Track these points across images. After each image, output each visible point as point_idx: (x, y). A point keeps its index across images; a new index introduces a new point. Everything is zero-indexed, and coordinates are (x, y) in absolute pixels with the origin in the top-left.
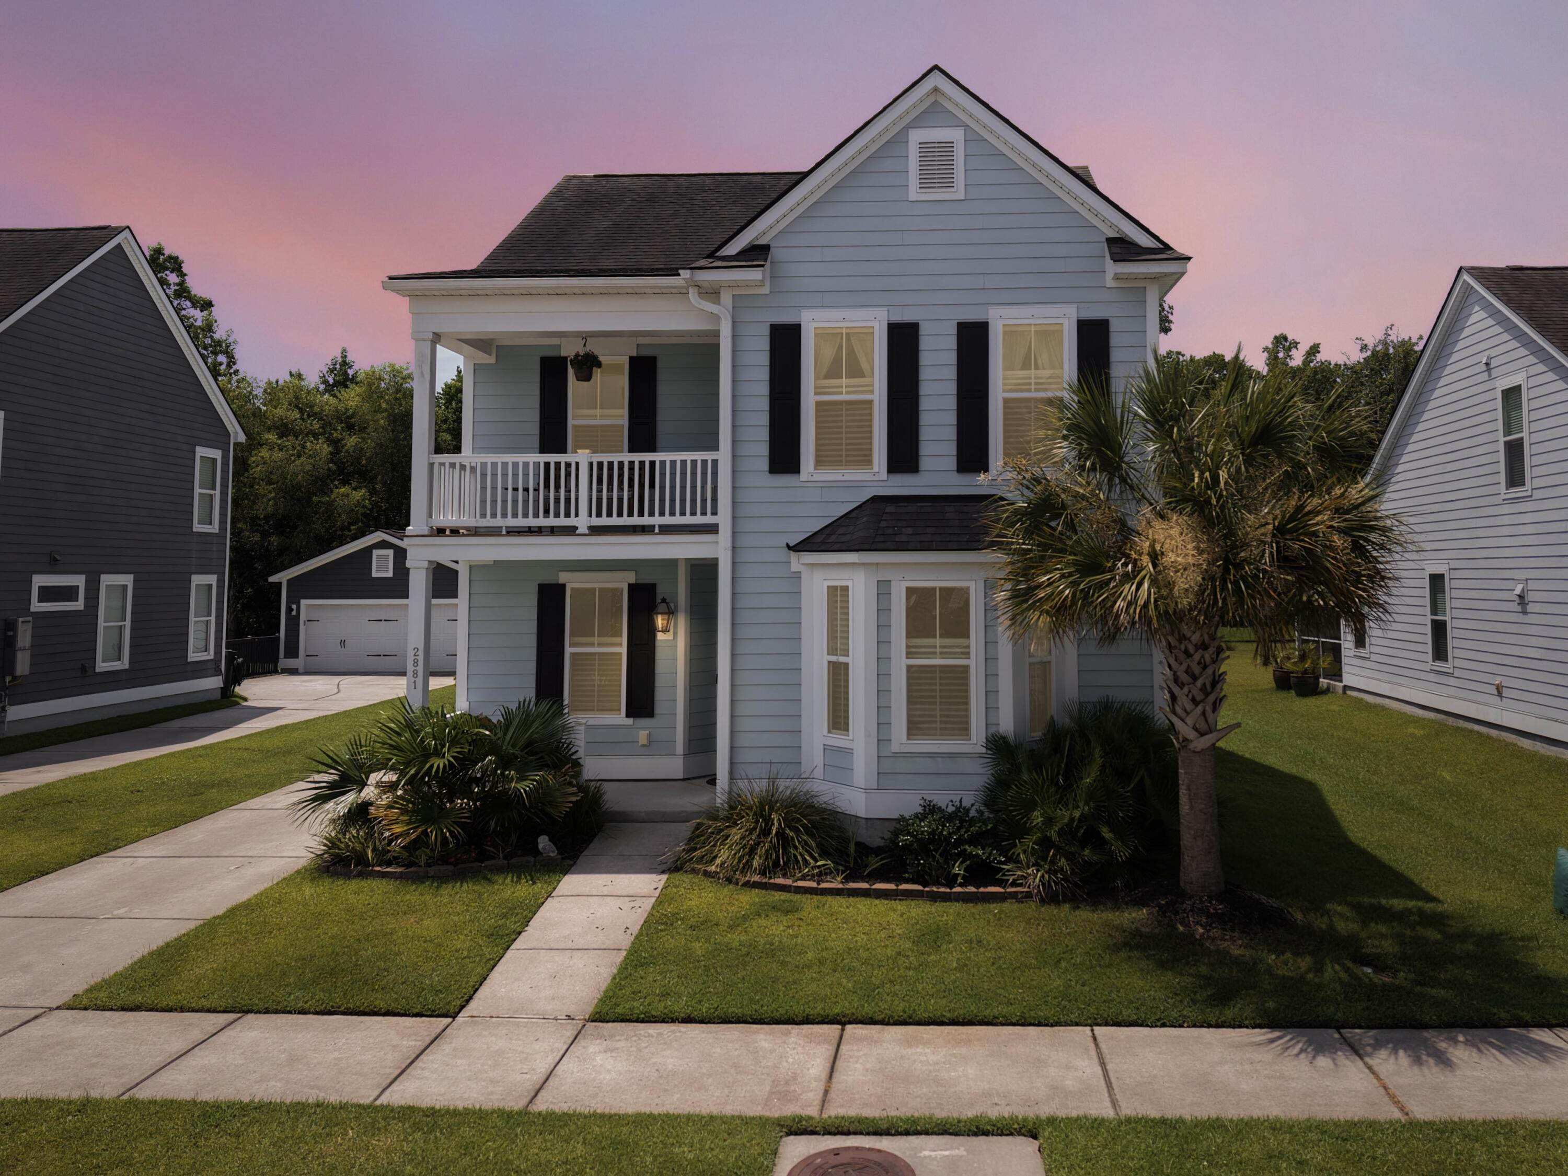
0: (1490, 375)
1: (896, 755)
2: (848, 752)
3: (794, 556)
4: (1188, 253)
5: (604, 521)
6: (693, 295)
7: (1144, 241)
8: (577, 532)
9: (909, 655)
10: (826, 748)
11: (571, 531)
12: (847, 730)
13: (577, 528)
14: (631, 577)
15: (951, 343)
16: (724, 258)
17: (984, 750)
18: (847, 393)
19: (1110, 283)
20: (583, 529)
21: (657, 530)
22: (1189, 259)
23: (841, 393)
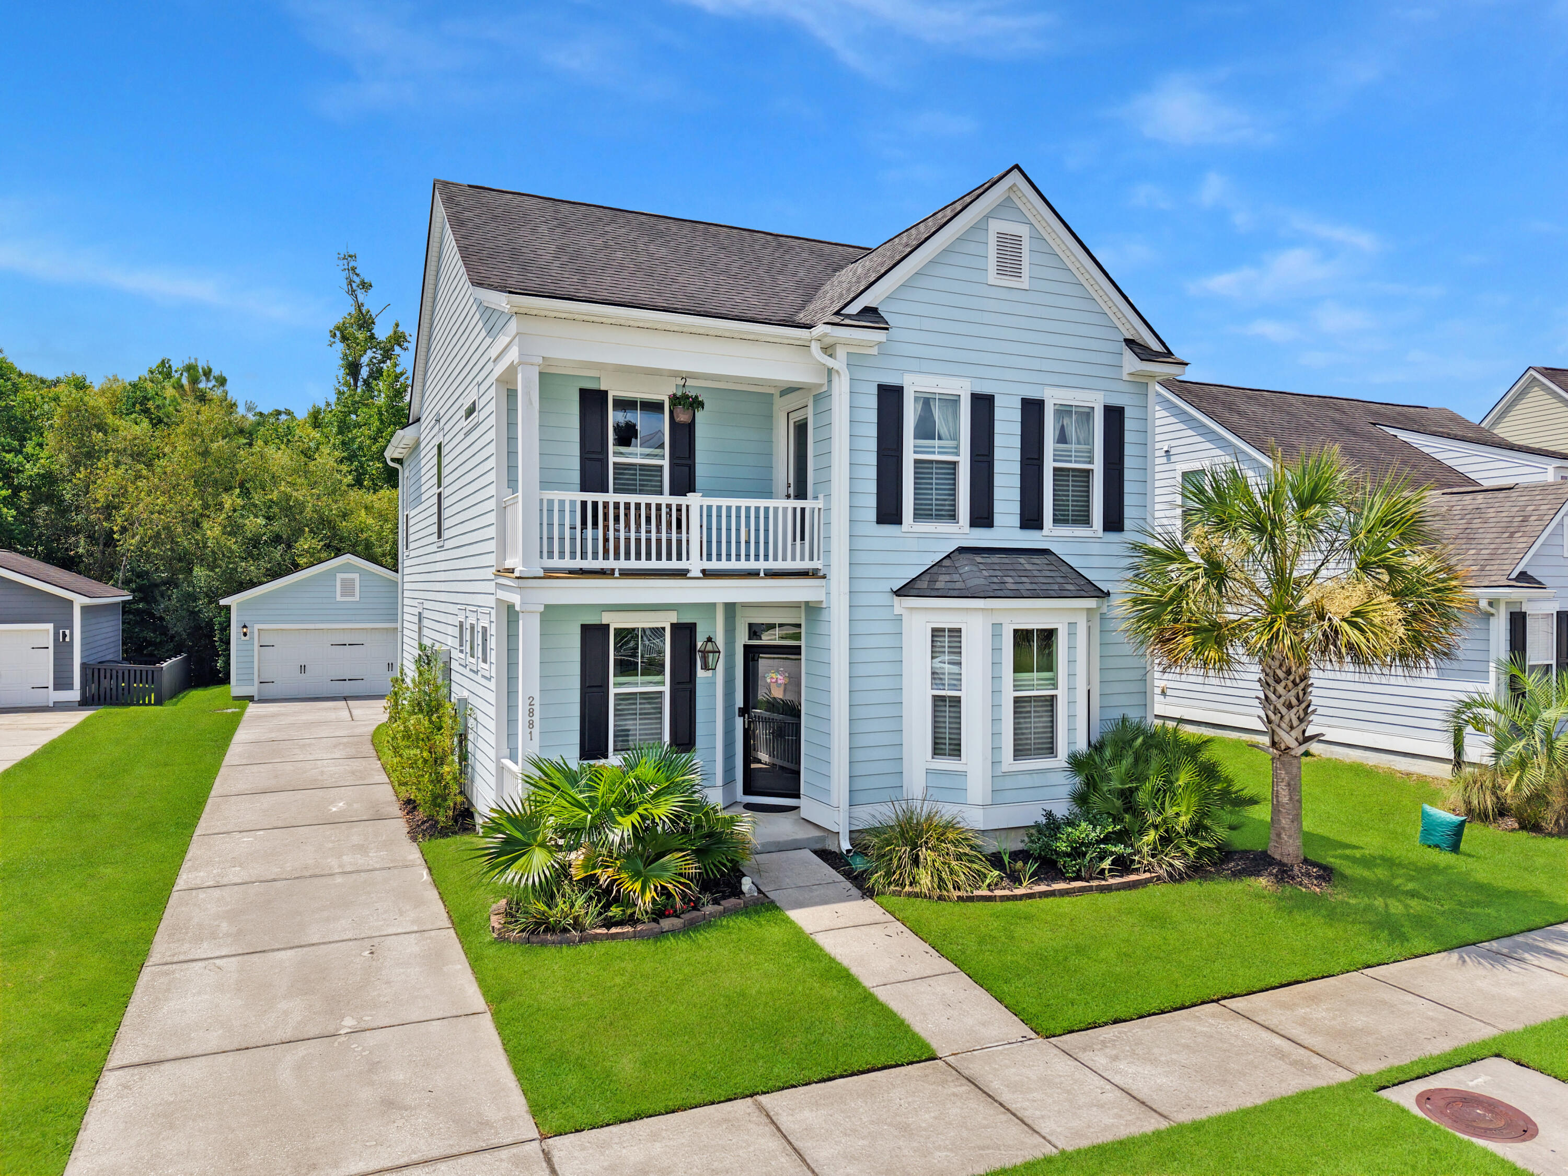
0: (1169, 460)
1: (1006, 775)
2: (964, 774)
3: (897, 599)
4: (1186, 361)
5: (714, 565)
6: (815, 348)
7: (1156, 346)
8: (689, 575)
9: (1016, 688)
10: (928, 772)
11: (682, 574)
12: (960, 756)
13: (688, 571)
14: (673, 618)
15: (1017, 416)
16: (848, 316)
17: (1067, 765)
18: (939, 453)
19: (1126, 377)
20: (696, 572)
21: (762, 574)
22: (1187, 364)
23: (934, 453)
